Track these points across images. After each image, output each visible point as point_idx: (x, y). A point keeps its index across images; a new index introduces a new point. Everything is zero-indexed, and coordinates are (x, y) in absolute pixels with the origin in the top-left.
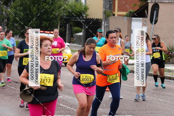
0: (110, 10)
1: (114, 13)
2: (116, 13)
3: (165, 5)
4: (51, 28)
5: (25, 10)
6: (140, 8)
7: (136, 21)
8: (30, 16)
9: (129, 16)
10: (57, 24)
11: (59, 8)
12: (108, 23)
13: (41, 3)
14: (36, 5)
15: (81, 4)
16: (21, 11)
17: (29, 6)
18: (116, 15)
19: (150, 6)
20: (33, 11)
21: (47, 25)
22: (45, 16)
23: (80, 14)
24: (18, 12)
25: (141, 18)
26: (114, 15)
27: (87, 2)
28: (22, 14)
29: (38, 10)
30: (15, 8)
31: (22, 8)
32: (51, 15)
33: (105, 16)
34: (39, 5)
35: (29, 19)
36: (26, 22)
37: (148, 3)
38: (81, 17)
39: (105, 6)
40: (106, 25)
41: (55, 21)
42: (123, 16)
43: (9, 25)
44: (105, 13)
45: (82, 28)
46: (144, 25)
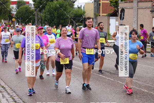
0: (98, 13)
1: (100, 14)
2: (101, 14)
3: (128, 9)
4: (65, 24)
5: (50, 14)
6: (114, 11)
7: (112, 18)
8: (53, 17)
9: (108, 16)
10: (68, 21)
11: (69, 13)
12: (97, 20)
13: (59, 10)
14: (57, 11)
15: (81, 10)
16: (49, 15)
17: (53, 12)
18: (101, 16)
19: (120, 10)
20: (55, 14)
21: (63, 22)
22: (62, 17)
23: (81, 16)
24: (47, 15)
25: (115, 17)
26: (100, 16)
27: (85, 9)
28: (49, 16)
29: (58, 14)
30: (45, 13)
31: (49, 13)
32: (65, 16)
33: (95, 16)
34: (58, 11)
35: (53, 19)
36: (51, 21)
37: (118, 8)
38: (82, 17)
39: (95, 11)
40: (95, 21)
41: (67, 20)
42: (105, 16)
43: (42, 23)
44: (95, 14)
45: (82, 23)
46: (116, 21)
